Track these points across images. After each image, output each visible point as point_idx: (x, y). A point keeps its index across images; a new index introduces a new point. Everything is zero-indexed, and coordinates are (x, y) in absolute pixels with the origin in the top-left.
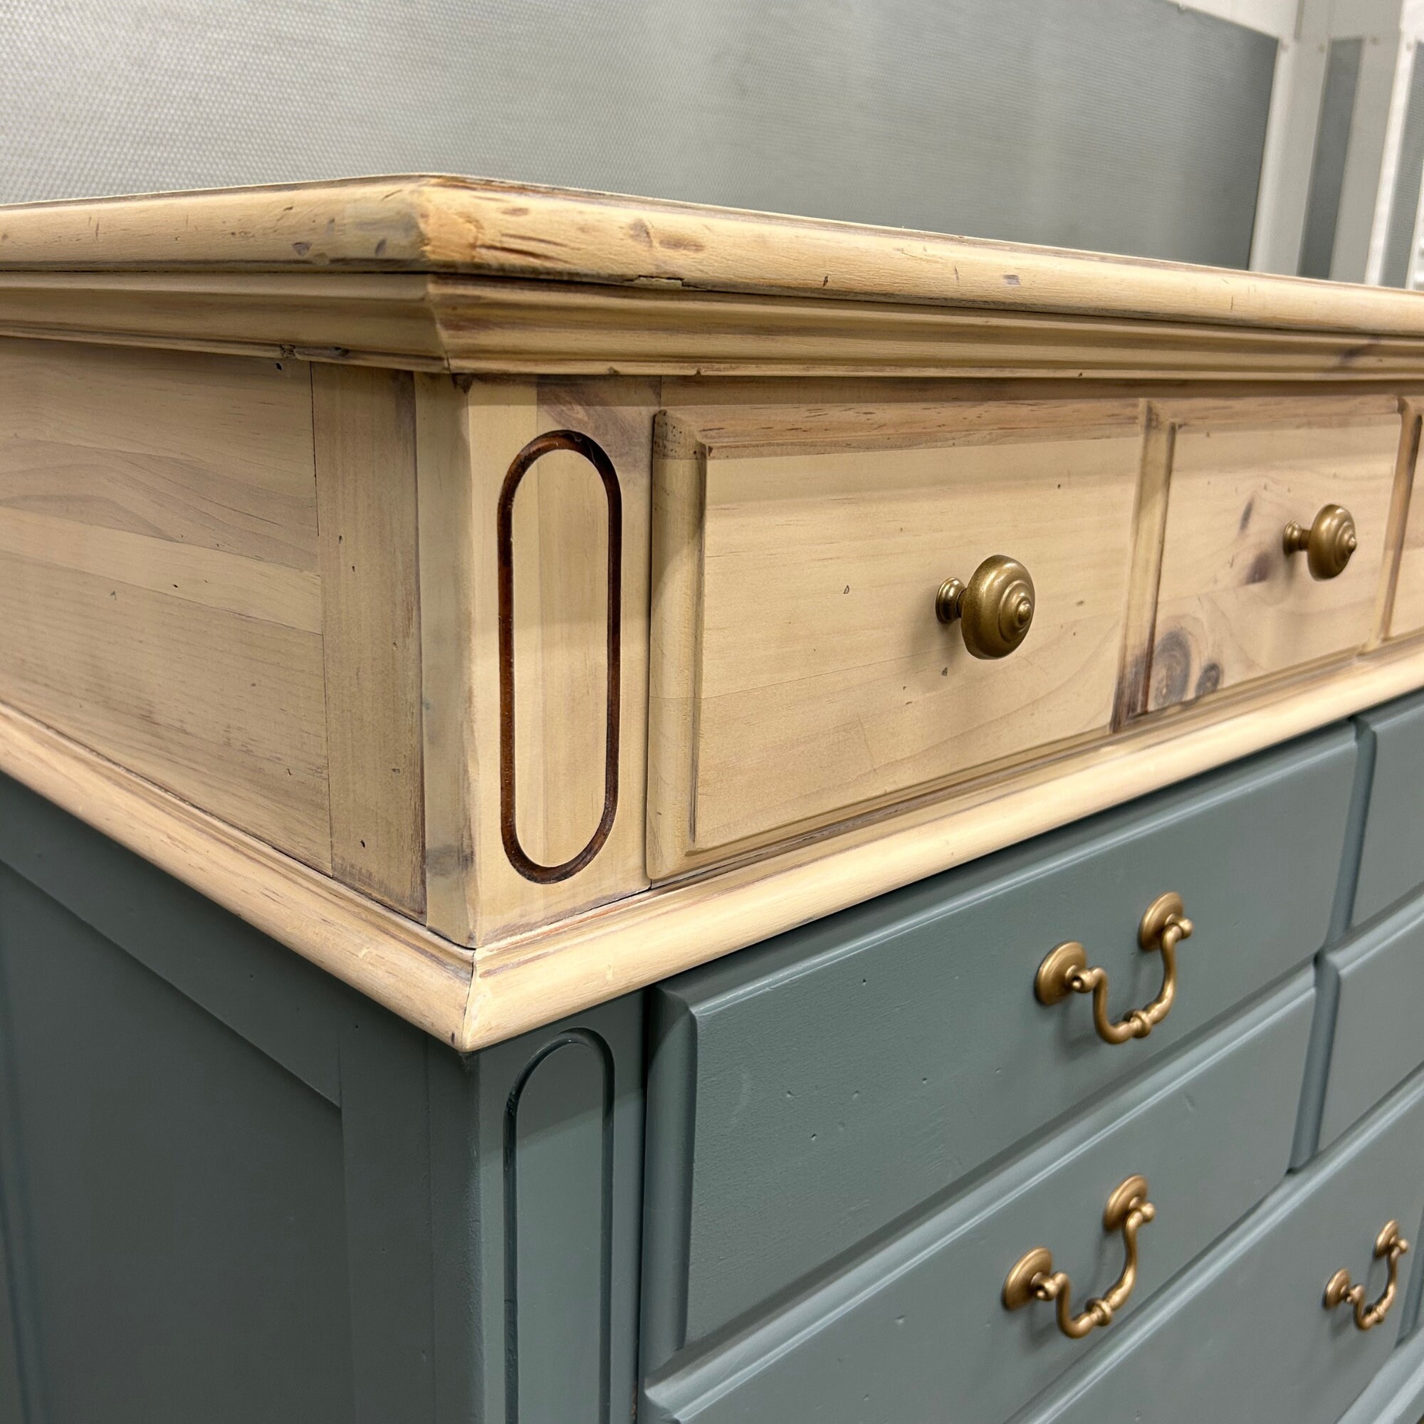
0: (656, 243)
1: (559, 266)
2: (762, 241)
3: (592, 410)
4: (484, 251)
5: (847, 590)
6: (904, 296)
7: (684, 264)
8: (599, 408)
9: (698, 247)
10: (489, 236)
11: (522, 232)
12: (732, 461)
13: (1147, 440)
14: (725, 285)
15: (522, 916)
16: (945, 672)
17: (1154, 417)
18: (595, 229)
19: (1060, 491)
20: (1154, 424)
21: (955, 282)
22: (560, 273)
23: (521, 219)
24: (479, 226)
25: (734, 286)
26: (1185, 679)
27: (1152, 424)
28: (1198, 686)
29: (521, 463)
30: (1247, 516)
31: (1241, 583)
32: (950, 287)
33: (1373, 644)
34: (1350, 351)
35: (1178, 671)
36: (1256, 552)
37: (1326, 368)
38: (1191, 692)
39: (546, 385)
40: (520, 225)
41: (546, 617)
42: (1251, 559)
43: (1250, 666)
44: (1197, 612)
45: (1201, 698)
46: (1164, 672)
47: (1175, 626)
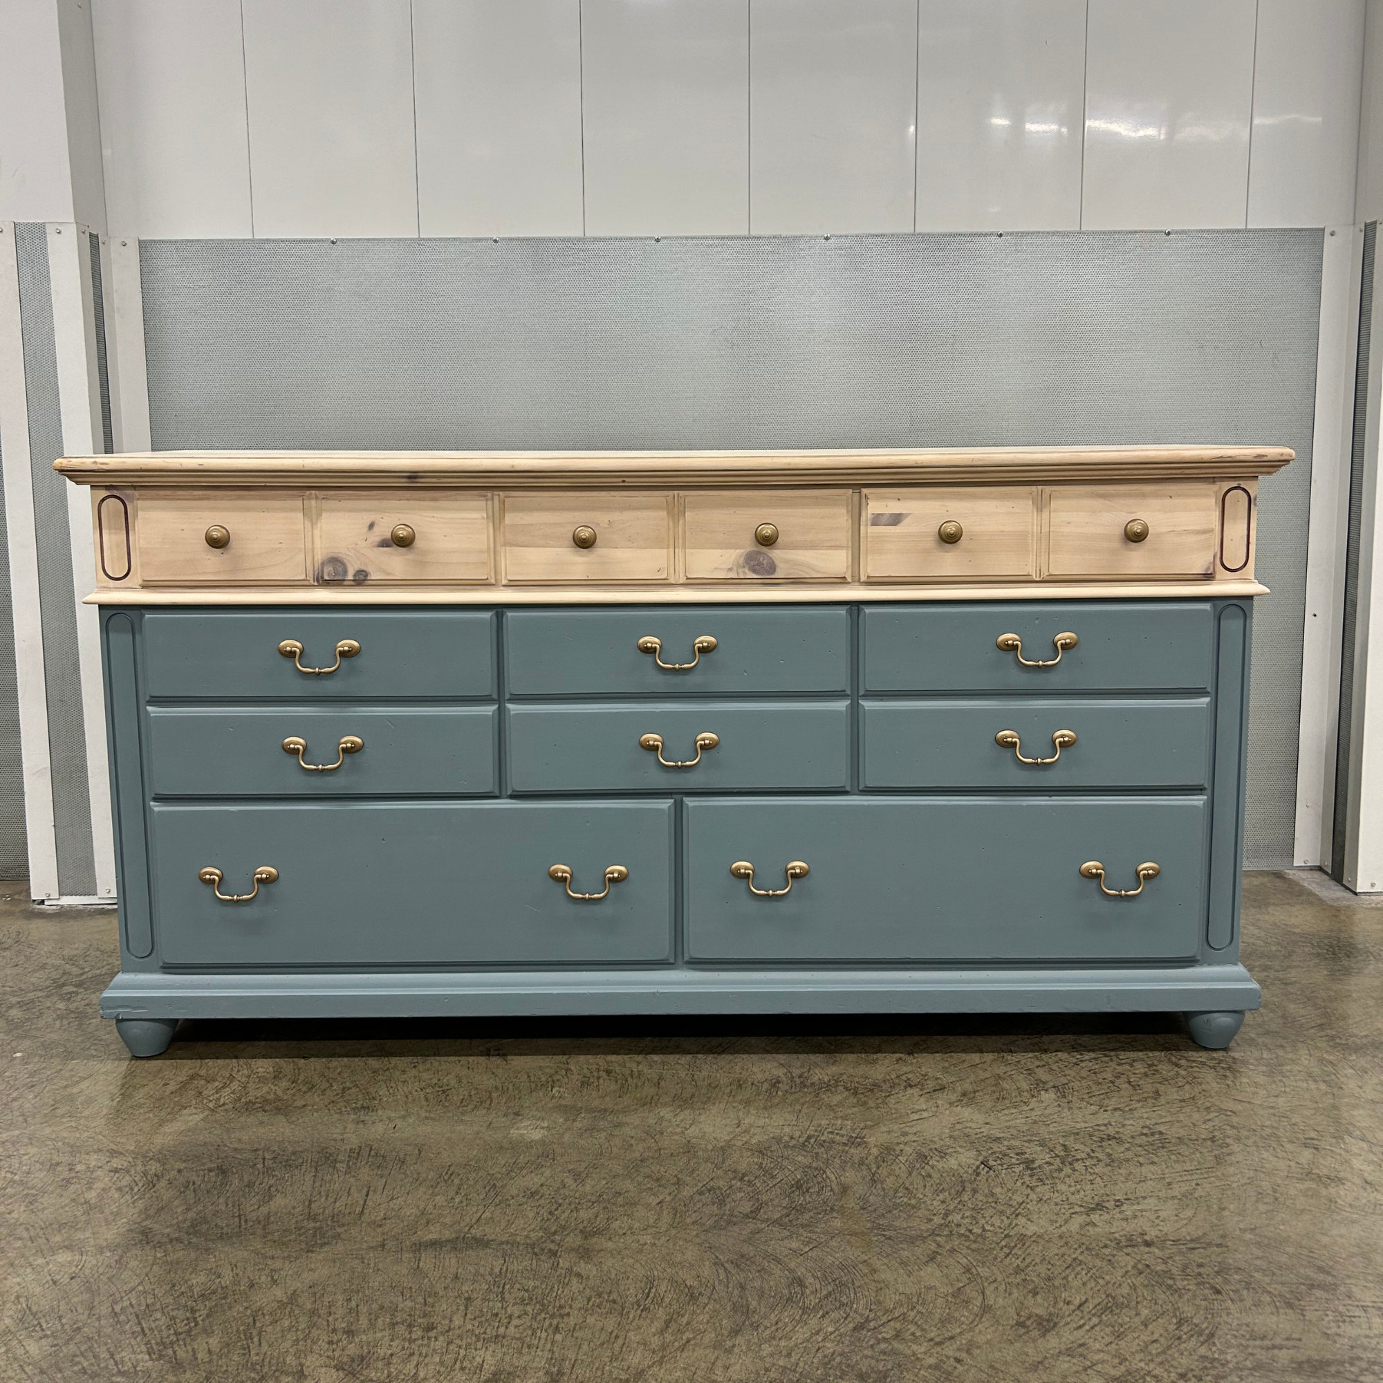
0: (98, 464)
1: (78, 468)
3: (118, 492)
4: (62, 467)
5: (182, 530)
8: (120, 492)
12: (144, 501)
13: (316, 502)
15: (107, 585)
16: (219, 554)
24: (62, 463)
26: (345, 572)
27: (317, 498)
28: (355, 576)
29: (103, 500)
30: (371, 526)
31: (374, 546)
32: (179, 467)
33: (504, 582)
34: (409, 477)
35: (340, 569)
36: (382, 538)
37: (404, 483)
38: (350, 577)
39: (107, 488)
40: (70, 463)
41: (110, 529)
42: (378, 539)
43: (389, 574)
44: (347, 553)
45: (365, 580)
46: (331, 568)
47: (334, 555)
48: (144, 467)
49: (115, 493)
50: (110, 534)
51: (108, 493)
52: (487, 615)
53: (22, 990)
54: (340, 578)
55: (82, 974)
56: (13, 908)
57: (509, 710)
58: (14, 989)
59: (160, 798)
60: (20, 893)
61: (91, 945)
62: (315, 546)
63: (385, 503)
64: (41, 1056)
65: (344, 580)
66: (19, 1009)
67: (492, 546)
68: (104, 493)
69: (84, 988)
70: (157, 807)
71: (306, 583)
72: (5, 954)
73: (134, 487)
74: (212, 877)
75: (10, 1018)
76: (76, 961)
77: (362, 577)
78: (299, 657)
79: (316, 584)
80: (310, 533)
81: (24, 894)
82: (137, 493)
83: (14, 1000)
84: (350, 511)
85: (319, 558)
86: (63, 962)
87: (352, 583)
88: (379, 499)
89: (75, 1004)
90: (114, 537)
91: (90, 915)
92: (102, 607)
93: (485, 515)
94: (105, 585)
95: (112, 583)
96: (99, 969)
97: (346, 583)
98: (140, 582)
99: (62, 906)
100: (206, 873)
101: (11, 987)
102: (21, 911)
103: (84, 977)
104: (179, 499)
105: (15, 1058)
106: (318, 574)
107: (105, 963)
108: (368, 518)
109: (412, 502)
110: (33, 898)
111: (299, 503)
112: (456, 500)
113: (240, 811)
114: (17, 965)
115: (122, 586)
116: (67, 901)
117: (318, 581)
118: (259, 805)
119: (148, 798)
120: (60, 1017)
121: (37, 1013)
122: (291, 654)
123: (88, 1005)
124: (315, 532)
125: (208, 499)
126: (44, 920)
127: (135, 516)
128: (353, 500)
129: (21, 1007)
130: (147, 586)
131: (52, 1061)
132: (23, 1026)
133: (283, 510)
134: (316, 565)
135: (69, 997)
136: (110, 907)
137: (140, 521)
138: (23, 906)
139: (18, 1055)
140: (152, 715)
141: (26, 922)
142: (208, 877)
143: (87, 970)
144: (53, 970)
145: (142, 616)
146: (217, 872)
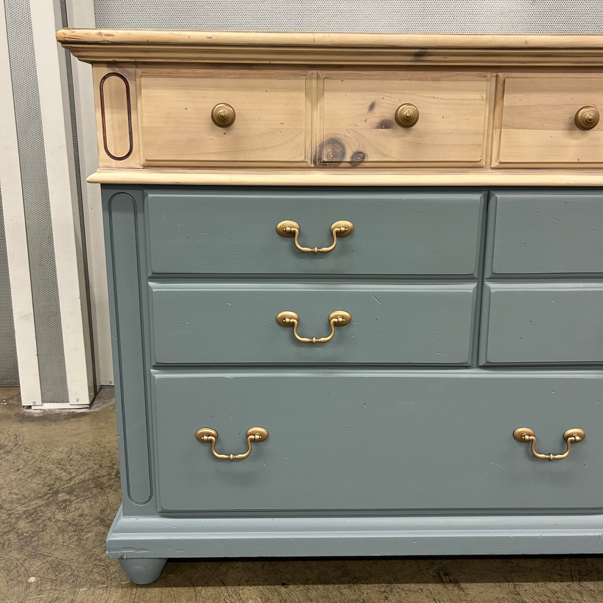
0: (103, 36)
1: (82, 40)
2: (130, 34)
3: (120, 69)
4: (66, 39)
5: (186, 109)
6: (173, 43)
7: (110, 39)
8: (122, 69)
9: (113, 36)
10: (67, 36)
11: (73, 35)
12: (147, 78)
13: (317, 82)
14: (121, 42)
15: (110, 165)
16: (225, 134)
17: (318, 75)
18: (89, 34)
19: (267, 92)
20: (319, 77)
21: (189, 39)
22: (83, 41)
23: (74, 33)
24: (65, 34)
25: (123, 42)
26: (343, 154)
27: (318, 78)
28: (352, 157)
29: (104, 78)
30: (372, 107)
31: (373, 128)
32: (187, 40)
33: (495, 164)
34: (416, 55)
35: (339, 151)
36: (381, 119)
37: (408, 61)
38: (348, 159)
39: (109, 64)
40: (74, 34)
41: (112, 107)
42: (377, 120)
43: (386, 156)
44: (347, 134)
45: (360, 162)
46: (330, 150)
47: (333, 136)
48: (150, 40)
49: (117, 70)
50: (112, 113)
51: (110, 71)
52: (477, 197)
53: (25, 497)
54: (338, 160)
55: (71, 479)
56: (9, 412)
57: (489, 289)
58: (20, 496)
59: (160, 366)
60: (12, 398)
61: (72, 449)
62: (314, 127)
63: (387, 83)
64: (52, 581)
65: (340, 162)
66: (27, 521)
67: (486, 128)
68: (105, 71)
69: (75, 496)
70: (158, 375)
71: (304, 165)
72: (8, 457)
73: (136, 64)
74: (210, 438)
75: (20, 532)
76: (63, 465)
77: (359, 159)
78: (298, 237)
79: (312, 166)
80: (310, 114)
81: (16, 398)
82: (139, 71)
83: (20, 509)
84: (352, 90)
85: (318, 139)
86: (54, 466)
87: (348, 165)
88: (381, 79)
89: (71, 514)
90: (116, 116)
91: (66, 419)
92: (105, 186)
93: (485, 96)
94: (107, 164)
95: (114, 163)
96: (82, 473)
97: (342, 165)
98: (143, 162)
99: (44, 410)
100: (203, 434)
101: (17, 494)
102: (15, 415)
103: (73, 482)
104: (183, 77)
105: (30, 584)
106: (316, 155)
107: (86, 467)
108: (370, 98)
109: (414, 82)
110: (23, 404)
111: (301, 82)
112: (457, 80)
113: (235, 378)
114: (18, 470)
115: (124, 166)
116: (48, 406)
117: (315, 162)
118: (252, 372)
119: (148, 366)
120: (62, 531)
121: (42, 526)
122: (292, 234)
123: (81, 516)
124: (315, 113)
125: (211, 77)
126: (33, 424)
127: (138, 93)
128: (355, 79)
129: (27, 517)
130: (149, 165)
131: (63, 588)
132: (31, 542)
133: (286, 89)
134: (314, 146)
135: (64, 506)
136: (79, 411)
137: (143, 100)
138: (16, 411)
139: (32, 579)
140: (154, 290)
141: (20, 425)
142: (205, 437)
143: (73, 475)
144: (47, 475)
145: (144, 196)
146: (213, 432)
